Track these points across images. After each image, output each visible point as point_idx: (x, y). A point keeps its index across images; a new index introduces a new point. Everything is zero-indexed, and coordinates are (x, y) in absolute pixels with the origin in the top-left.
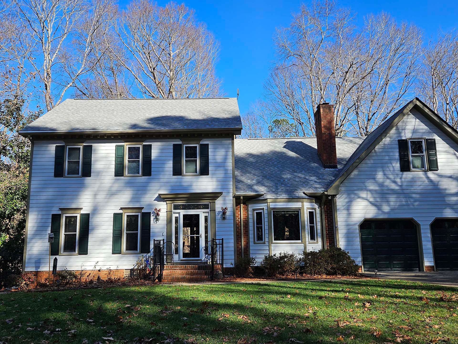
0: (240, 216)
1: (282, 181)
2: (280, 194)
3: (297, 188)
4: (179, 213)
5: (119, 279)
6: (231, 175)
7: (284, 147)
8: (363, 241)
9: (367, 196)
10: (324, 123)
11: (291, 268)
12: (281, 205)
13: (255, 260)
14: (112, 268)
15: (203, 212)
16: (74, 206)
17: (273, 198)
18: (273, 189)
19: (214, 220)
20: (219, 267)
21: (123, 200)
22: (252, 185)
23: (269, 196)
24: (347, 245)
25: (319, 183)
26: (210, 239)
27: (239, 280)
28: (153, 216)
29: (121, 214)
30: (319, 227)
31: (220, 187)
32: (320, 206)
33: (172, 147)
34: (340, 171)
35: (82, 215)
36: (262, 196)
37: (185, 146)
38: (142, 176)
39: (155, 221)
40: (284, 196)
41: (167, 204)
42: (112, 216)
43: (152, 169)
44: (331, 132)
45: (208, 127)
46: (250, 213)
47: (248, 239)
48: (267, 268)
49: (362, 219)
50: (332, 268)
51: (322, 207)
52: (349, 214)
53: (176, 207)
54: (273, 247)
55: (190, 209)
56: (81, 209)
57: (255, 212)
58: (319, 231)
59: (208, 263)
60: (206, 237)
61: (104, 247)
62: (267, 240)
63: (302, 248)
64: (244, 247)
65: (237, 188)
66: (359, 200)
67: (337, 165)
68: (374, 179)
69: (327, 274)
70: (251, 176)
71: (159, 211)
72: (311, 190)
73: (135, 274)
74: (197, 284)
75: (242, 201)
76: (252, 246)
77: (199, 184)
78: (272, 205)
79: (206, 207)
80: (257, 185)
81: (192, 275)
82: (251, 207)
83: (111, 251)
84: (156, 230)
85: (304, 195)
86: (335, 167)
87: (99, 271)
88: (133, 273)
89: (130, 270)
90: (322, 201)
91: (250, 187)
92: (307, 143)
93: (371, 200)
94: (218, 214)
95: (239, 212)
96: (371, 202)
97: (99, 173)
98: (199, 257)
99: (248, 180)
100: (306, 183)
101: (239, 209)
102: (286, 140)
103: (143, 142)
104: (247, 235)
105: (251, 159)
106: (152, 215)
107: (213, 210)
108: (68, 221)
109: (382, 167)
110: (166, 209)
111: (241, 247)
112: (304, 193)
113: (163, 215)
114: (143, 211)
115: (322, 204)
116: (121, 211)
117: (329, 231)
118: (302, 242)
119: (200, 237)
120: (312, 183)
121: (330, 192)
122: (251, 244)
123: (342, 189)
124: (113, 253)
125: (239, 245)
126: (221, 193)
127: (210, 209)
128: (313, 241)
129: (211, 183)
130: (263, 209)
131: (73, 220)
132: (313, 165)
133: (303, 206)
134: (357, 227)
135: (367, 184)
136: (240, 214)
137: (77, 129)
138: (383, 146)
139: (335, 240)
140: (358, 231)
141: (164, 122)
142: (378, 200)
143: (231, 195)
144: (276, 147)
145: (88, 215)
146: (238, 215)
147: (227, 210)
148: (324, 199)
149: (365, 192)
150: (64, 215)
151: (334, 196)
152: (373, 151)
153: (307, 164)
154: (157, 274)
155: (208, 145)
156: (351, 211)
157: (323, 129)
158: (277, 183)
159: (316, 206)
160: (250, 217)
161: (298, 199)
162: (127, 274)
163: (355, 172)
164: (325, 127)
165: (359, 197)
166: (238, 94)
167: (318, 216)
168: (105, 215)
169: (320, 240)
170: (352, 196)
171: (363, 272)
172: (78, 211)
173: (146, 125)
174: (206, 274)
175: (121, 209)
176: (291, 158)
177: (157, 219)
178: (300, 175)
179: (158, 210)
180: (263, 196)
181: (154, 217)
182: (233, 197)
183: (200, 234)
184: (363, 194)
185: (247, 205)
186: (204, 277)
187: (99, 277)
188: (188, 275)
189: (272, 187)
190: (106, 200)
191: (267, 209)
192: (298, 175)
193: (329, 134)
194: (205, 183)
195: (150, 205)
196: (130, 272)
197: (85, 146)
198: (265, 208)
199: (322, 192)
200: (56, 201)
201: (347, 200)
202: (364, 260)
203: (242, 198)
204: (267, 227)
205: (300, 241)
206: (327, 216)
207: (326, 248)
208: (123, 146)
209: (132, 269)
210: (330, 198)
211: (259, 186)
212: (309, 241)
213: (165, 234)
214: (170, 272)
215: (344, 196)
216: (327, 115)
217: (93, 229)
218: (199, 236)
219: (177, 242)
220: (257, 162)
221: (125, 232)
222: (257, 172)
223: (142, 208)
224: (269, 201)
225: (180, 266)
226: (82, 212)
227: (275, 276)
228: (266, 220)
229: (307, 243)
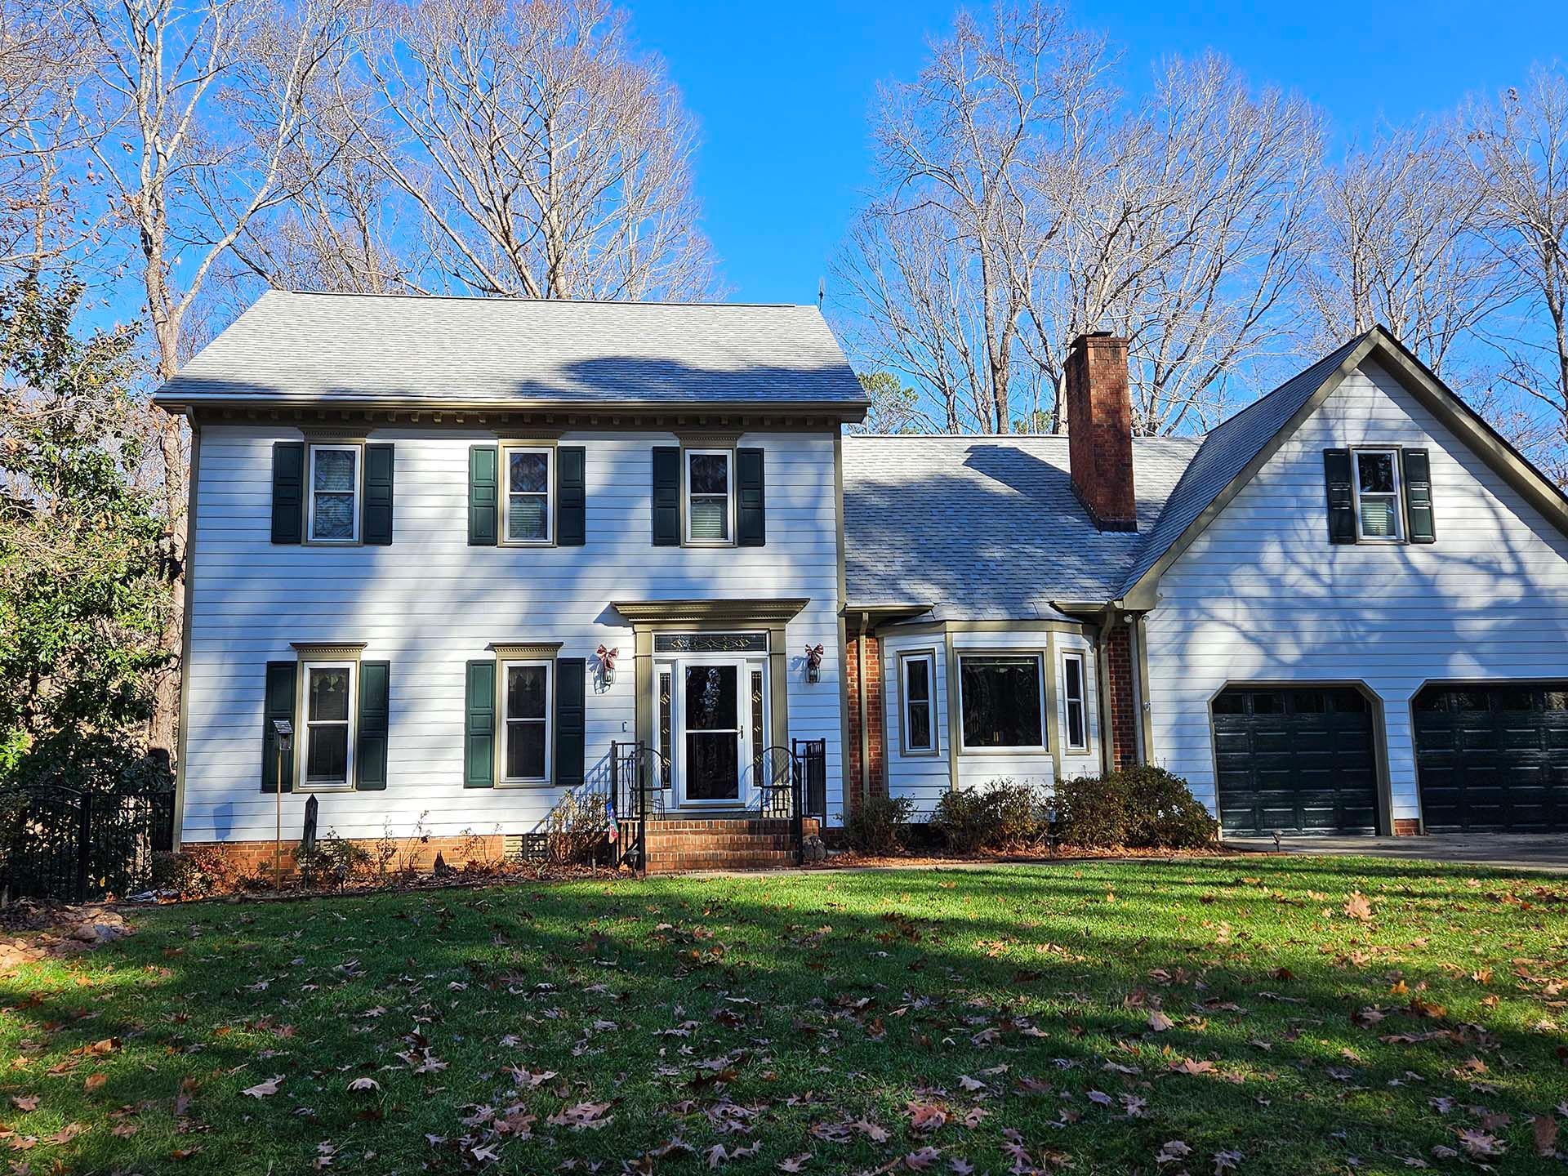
0: (856, 672)
1: (979, 566)
2: (980, 606)
3: (1029, 590)
4: (673, 662)
5: (502, 864)
6: (833, 548)
7: (967, 463)
8: (1220, 747)
9: (1235, 615)
10: (1097, 392)
11: (1024, 828)
12: (987, 640)
13: (908, 805)
14: (478, 830)
15: (748, 661)
16: (340, 637)
17: (964, 617)
18: (959, 591)
19: (782, 682)
20: (811, 825)
21: (498, 619)
22: (891, 577)
23: (952, 613)
24: (1179, 760)
25: (1093, 575)
26: (767, 742)
27: (874, 862)
28: (591, 670)
29: (492, 664)
30: (1093, 706)
31: (800, 583)
32: (1096, 645)
33: (649, 457)
34: (1147, 539)
35: (366, 665)
36: (927, 611)
37: (688, 453)
38: (555, 545)
39: (598, 686)
40: (996, 613)
41: (635, 633)
42: (463, 668)
43: (588, 525)
44: (1121, 422)
45: (759, 397)
46: (888, 663)
47: (881, 743)
48: (955, 828)
49: (1219, 684)
50: (1145, 826)
51: (1103, 647)
52: (1184, 668)
53: (662, 644)
54: (961, 764)
55: (707, 649)
56: (363, 645)
57: (905, 659)
58: (1094, 718)
59: (765, 815)
60: (757, 737)
61: (441, 766)
62: (943, 744)
63: (1050, 768)
64: (870, 765)
65: (852, 589)
66: (1212, 626)
67: (1135, 523)
68: (1256, 564)
69: (1126, 846)
70: (886, 551)
71: (613, 654)
72: (1073, 595)
73: (537, 849)
74: (761, 875)
75: (864, 628)
76: (895, 765)
77: (740, 572)
78: (958, 640)
79: (757, 643)
80: (907, 577)
81: (733, 850)
82: (892, 645)
83: (460, 779)
84: (605, 714)
85: (1052, 611)
86: (1132, 527)
87: (424, 839)
88: (533, 846)
89: (521, 838)
90: (1101, 628)
91: (891, 584)
92: (1033, 454)
93: (1248, 626)
94: (795, 665)
95: (855, 662)
96: (1245, 634)
97: (424, 536)
98: (736, 797)
99: (878, 564)
100: (1053, 575)
101: (855, 650)
102: (969, 443)
103: (556, 438)
104: (880, 731)
105: (874, 500)
106: (588, 667)
107: (779, 655)
108: (317, 684)
109: (1279, 531)
110: (633, 650)
111: (862, 766)
112: (1052, 604)
113: (624, 669)
114: (561, 654)
115: (1101, 638)
116: (490, 655)
117: (1120, 717)
118: (1047, 751)
119: (739, 736)
120: (1072, 576)
121: (1130, 603)
122: (893, 755)
123: (1164, 592)
124: (467, 786)
125: (854, 761)
126: (804, 602)
127: (770, 650)
128: (1075, 749)
129: (772, 572)
130: (931, 652)
131: (333, 680)
132: (1062, 519)
133: (1050, 642)
134: (1205, 708)
135: (1234, 581)
136: (856, 666)
137: (346, 392)
138: (1280, 468)
139: (1140, 746)
140: (1206, 719)
141: (618, 375)
142: (1268, 626)
143: (835, 607)
144: (942, 462)
145: (386, 665)
146: (852, 669)
147: (822, 653)
148: (1110, 622)
149: (1229, 604)
150: (308, 666)
151: (1139, 614)
152: (1253, 480)
153: (1045, 518)
154: (623, 846)
155: (760, 452)
156: (1191, 660)
157: (1094, 411)
158: (965, 572)
159: (1086, 644)
160: (889, 675)
161: (1037, 621)
162: (510, 850)
163: (1202, 545)
164: (1101, 403)
165: (1212, 619)
166: (821, 295)
167: (1091, 672)
168: (441, 668)
169: (1095, 744)
170: (1194, 614)
171: (1221, 839)
172: (354, 654)
173: (562, 383)
174: (777, 846)
175: (492, 647)
176: (995, 497)
177: (604, 680)
178: (1029, 549)
179: (609, 651)
180: (930, 613)
181: (596, 674)
182: (839, 615)
183: (739, 728)
184: (1224, 609)
185: (877, 640)
186: (775, 856)
187: (439, 859)
188: (724, 848)
189: (954, 586)
190: (444, 620)
191: (944, 650)
192: (1026, 550)
193: (1114, 426)
194: (755, 572)
195: (584, 637)
196: (521, 844)
197: (370, 449)
198: (939, 648)
199: (1106, 603)
200: (285, 620)
201: (1177, 627)
202: (1224, 803)
203: (866, 616)
204: (942, 707)
205: (1041, 749)
206: (1116, 672)
207: (1111, 766)
208: (494, 450)
209: (528, 835)
210: (1128, 619)
211: (912, 582)
212: (1067, 749)
213: (630, 726)
214: (668, 840)
215: (1172, 613)
216: (1107, 368)
217: (404, 711)
218: (736, 734)
219: (666, 753)
220: (892, 509)
221: (505, 719)
222: (899, 539)
223: (559, 645)
224: (950, 626)
225: (693, 822)
226: (367, 655)
227: (976, 850)
228: (941, 684)
229: (1062, 752)
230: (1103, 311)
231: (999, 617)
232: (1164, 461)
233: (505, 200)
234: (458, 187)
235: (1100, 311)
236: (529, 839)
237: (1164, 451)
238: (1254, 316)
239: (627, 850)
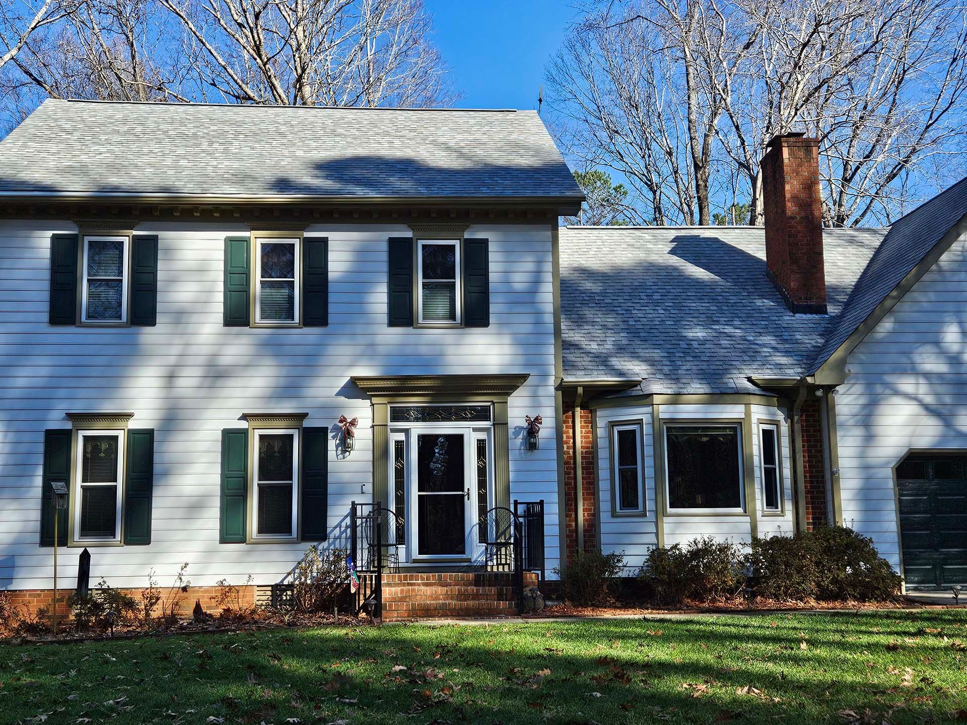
0: (572, 440)
1: (683, 345)
2: (685, 381)
3: (728, 367)
4: (407, 431)
5: (253, 612)
6: (551, 328)
7: (673, 252)
8: (903, 510)
9: (917, 389)
10: (791, 187)
11: (725, 582)
12: (689, 411)
13: (619, 561)
14: (231, 581)
15: (475, 430)
16: (108, 408)
17: (669, 391)
18: (665, 367)
19: (503, 449)
20: (531, 578)
21: (251, 392)
22: (604, 355)
23: (659, 388)
24: (865, 521)
25: (787, 353)
26: (491, 503)
27: (588, 613)
28: (333, 437)
29: (244, 432)
30: (787, 472)
31: (521, 360)
32: (789, 417)
33: (385, 246)
34: (837, 320)
35: (132, 433)
36: (636, 386)
37: (421, 243)
38: (301, 326)
39: (339, 452)
40: (697, 387)
41: (373, 405)
42: (219, 436)
43: (331, 308)
44: (812, 214)
45: (484, 192)
46: (601, 432)
47: (594, 505)
48: (661, 582)
49: (903, 451)
50: (835, 581)
51: (796, 418)
52: (869, 438)
53: (398, 415)
54: (667, 524)
55: (436, 419)
56: (130, 415)
57: (616, 429)
58: (788, 483)
59: (489, 569)
60: (482, 498)
61: (198, 524)
62: (650, 505)
63: (747, 527)
64: (584, 526)
65: (568, 366)
66: (896, 400)
67: (826, 306)
68: (937, 343)
69: (818, 599)
70: (598, 332)
71: (353, 423)
72: (768, 371)
73: (284, 598)
74: (486, 623)
75: (578, 401)
76: (607, 524)
77: (464, 350)
78: (664, 412)
79: (481, 414)
80: (617, 355)
81: (460, 600)
82: (603, 418)
83: (216, 535)
84: (346, 477)
85: (749, 385)
86: (822, 310)
87: (185, 589)
88: (281, 595)
89: (270, 588)
90: (795, 401)
91: (602, 361)
92: (733, 244)
93: (929, 399)
94: (516, 434)
95: (571, 431)
96: (926, 407)
97: (180, 316)
98: (463, 553)
99: (591, 343)
100: (750, 354)
101: (570, 420)
102: (673, 234)
103: (303, 229)
104: (593, 494)
105: (588, 285)
106: (330, 435)
107: (501, 424)
108: (89, 449)
109: (958, 312)
110: (370, 421)
111: (577, 525)
112: (750, 379)
113: (362, 436)
114: (307, 423)
115: (795, 410)
116: (244, 425)
117: (811, 482)
118: (745, 512)
119: (466, 497)
120: (768, 354)
121: (821, 378)
122: (605, 516)
123: (852, 368)
124: (223, 541)
125: (570, 521)
126: (524, 377)
127: (494, 420)
128: (772, 510)
129: (495, 350)
130: (639, 422)
131: (104, 446)
132: (759, 303)
133: (748, 413)
134: (888, 473)
135: (917, 358)
136: (571, 434)
137: (116, 189)
138: (959, 255)
139: (830, 508)
140: (891, 484)
141: (358, 172)
142: (948, 399)
143: (552, 381)
144: (649, 251)
145: (149, 433)
146: (568, 437)
147: (541, 423)
148: (803, 394)
149: (911, 380)
150: (81, 434)
151: (830, 389)
152: (934, 267)
153: (743, 301)
154: (362, 597)
155: (485, 242)
156: (879, 430)
157: (789, 205)
158: (671, 351)
159: (780, 416)
160: (602, 443)
161: (736, 395)
162: (260, 598)
163: (886, 326)
164: (795, 198)
165: (897, 393)
166: (540, 100)
167: (785, 441)
168: (200, 435)
169: (789, 506)
170: (879, 389)
171: (904, 593)
172: (121, 424)
173: (307, 179)
174: (500, 597)
175: (245, 417)
176: (697, 284)
177: (345, 446)
178: (729, 330)
179: (349, 420)
180: (638, 388)
181: (338, 442)
182: (557, 389)
183: (466, 490)
184: (907, 385)
185: (591, 412)
186: (498, 605)
187: (198, 608)
188: (452, 599)
189: (661, 363)
190: (203, 393)
191: (651, 421)
192: (726, 331)
193: (806, 217)
194: (480, 349)
195: (327, 408)
196: (269, 593)
197: (136, 240)
198: (646, 419)
199: (799, 378)
200: (61, 393)
201: (862, 401)
202: (907, 560)
203: (580, 390)
204: (650, 472)
205: (739, 510)
206: (808, 441)
207: (804, 527)
208: (247, 241)
209: (277, 585)
210: (819, 393)
211: (622, 359)
212: (763, 511)
213: (369, 488)
214: (402, 591)
215: (858, 388)
216: (800, 165)
217: (166, 474)
218: (463, 496)
219: (401, 512)
220: (604, 294)
221: (256, 482)
222: (610, 320)
223: (304, 416)
224: (657, 399)
225: (425, 575)
226: (132, 424)
227: (681, 602)
228: (649, 451)
229: (759, 514)
230: (796, 114)
231: (701, 391)
232: (852, 250)
233: (257, 16)
234: (215, 5)
235: (793, 114)
236: (278, 589)
237: (852, 241)
238: (934, 118)
239: (365, 599)
